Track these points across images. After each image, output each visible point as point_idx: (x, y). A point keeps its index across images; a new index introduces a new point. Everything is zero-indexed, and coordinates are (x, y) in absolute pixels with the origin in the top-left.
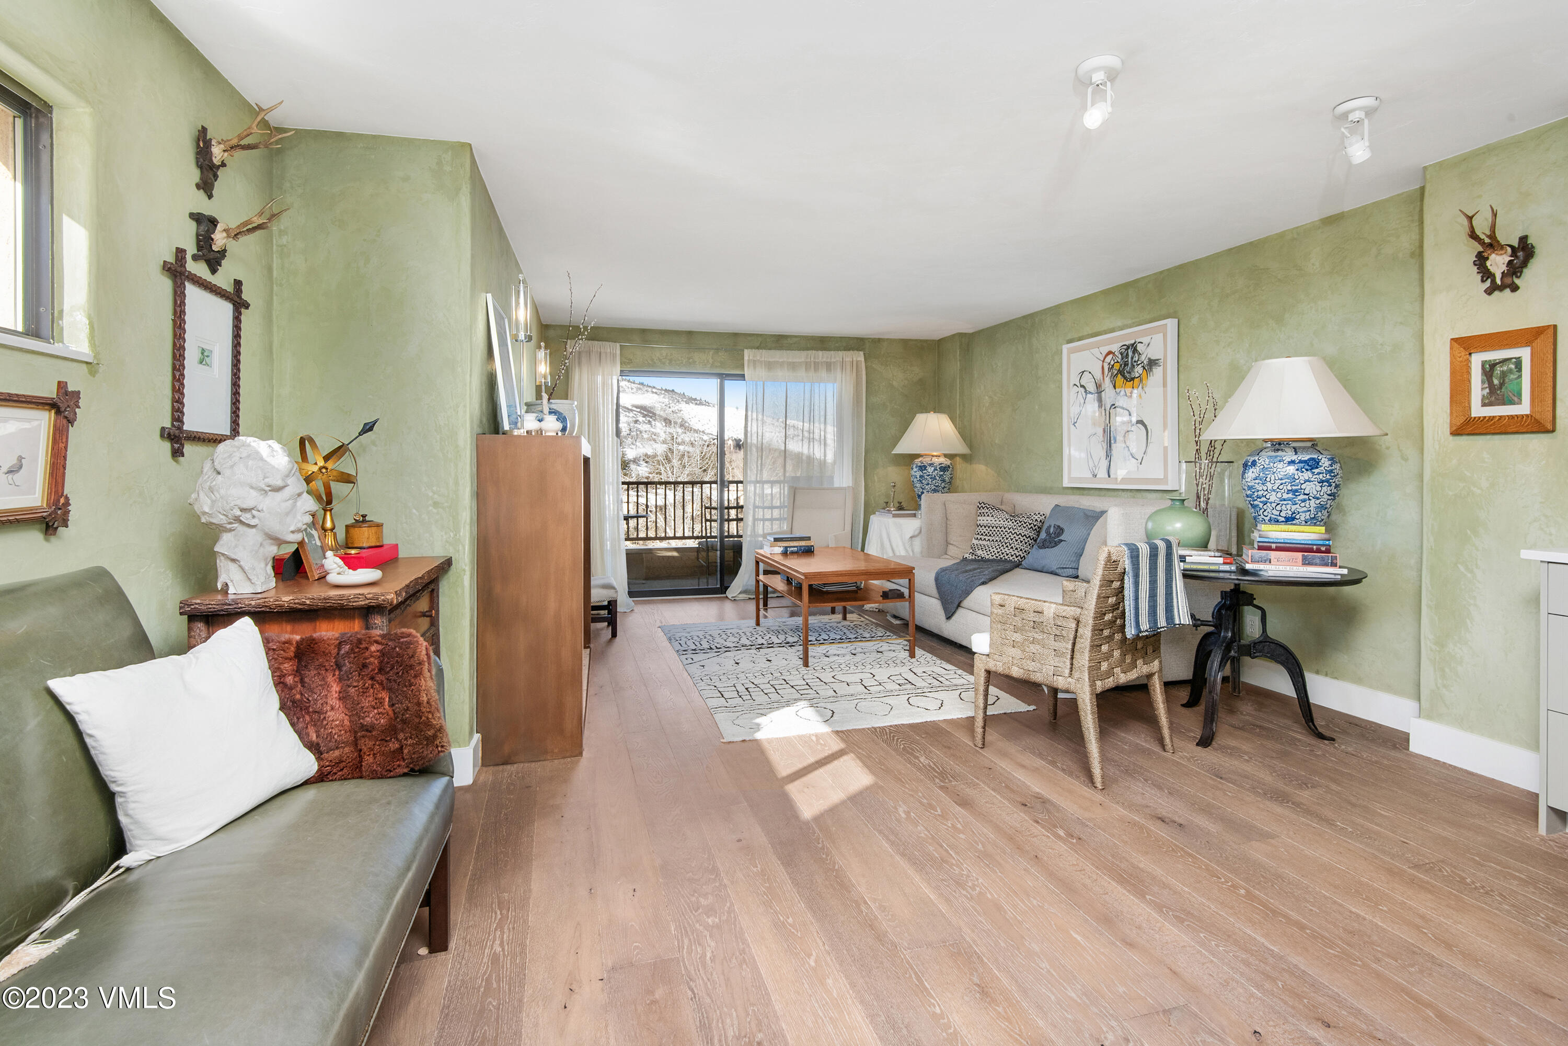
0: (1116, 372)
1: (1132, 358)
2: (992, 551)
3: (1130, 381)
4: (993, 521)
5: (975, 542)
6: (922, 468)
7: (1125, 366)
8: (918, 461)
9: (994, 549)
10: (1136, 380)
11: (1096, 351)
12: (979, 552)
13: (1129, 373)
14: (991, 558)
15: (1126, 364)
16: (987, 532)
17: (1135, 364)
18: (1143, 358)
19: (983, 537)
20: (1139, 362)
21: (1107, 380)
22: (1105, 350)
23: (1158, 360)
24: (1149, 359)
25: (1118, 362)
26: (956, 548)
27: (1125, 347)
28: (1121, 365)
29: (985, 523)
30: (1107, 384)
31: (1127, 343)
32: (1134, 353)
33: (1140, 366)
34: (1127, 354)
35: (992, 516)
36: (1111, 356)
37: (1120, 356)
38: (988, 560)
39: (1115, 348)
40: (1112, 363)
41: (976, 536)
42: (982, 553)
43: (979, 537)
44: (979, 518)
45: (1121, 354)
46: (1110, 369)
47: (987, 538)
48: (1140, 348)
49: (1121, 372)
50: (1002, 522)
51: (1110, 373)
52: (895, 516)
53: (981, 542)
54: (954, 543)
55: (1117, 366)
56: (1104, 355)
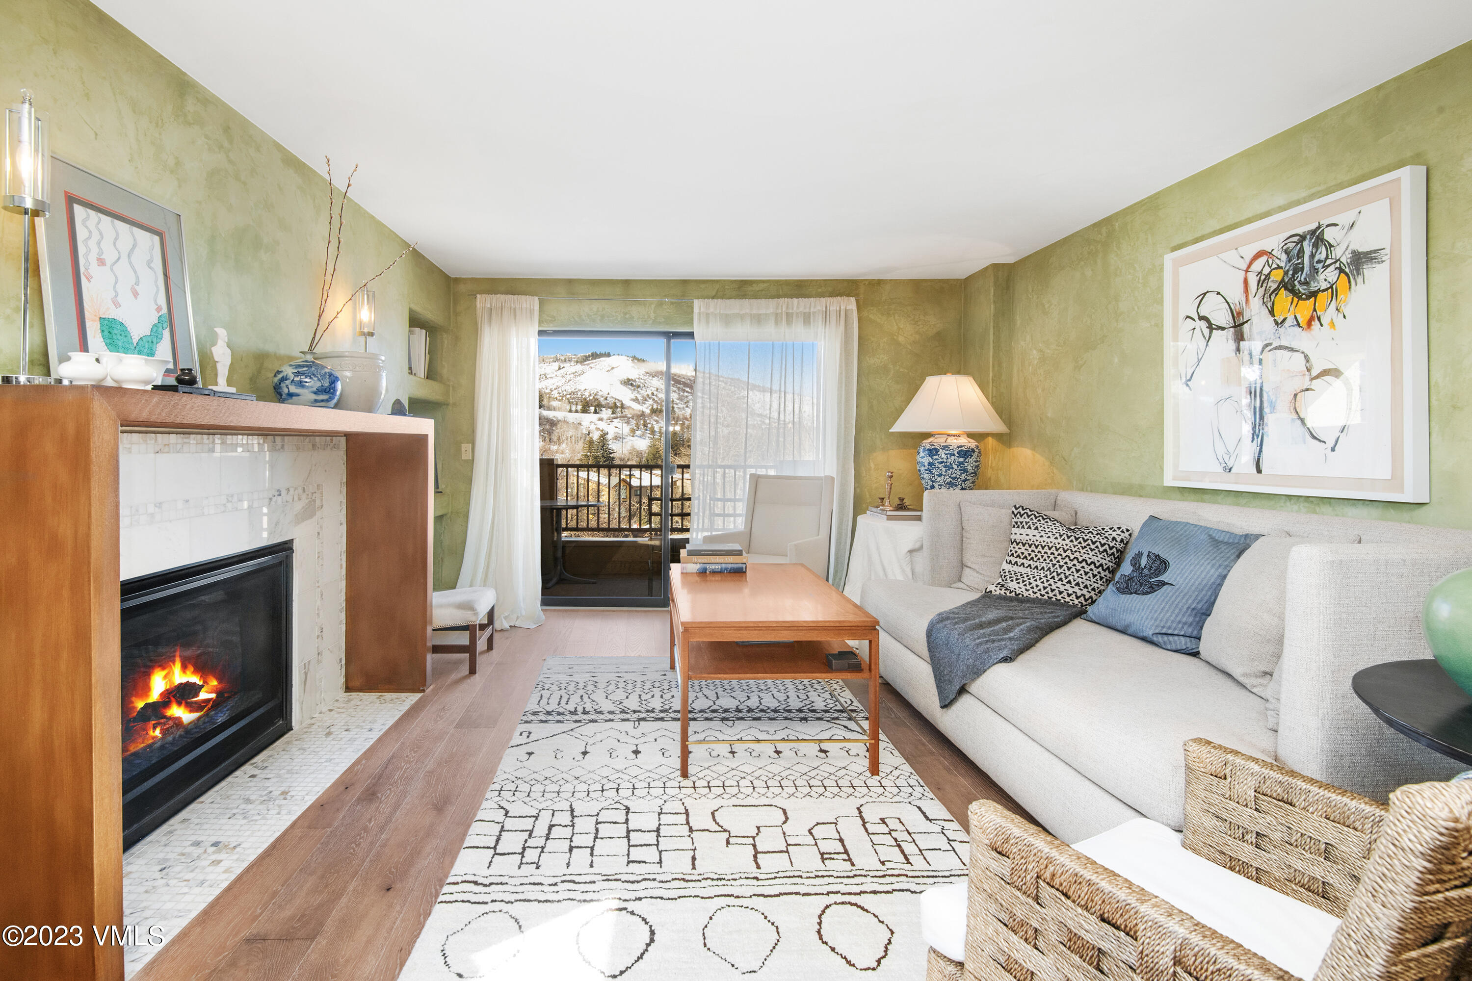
0: (1274, 286)
1: (1312, 256)
2: (1034, 584)
3: (1308, 298)
4: (1038, 537)
5: (1008, 567)
6: (933, 452)
7: (1296, 271)
8: (926, 443)
9: (1038, 583)
10: (1320, 295)
11: (1231, 256)
12: (1013, 585)
13: (1306, 283)
14: (1032, 596)
15: (1298, 269)
16: (1026, 553)
17: (1320, 265)
18: (1338, 252)
19: (1020, 561)
20: (1329, 262)
21: (1256, 303)
22: (1249, 251)
23: (1375, 251)
24: (1353, 252)
25: (1279, 267)
26: (975, 574)
27: (1296, 239)
28: (1286, 273)
29: (1024, 538)
30: (1256, 311)
31: (1300, 231)
32: (1316, 246)
33: (1332, 268)
34: (1301, 252)
35: (1036, 528)
36: (1263, 259)
37: (1284, 257)
38: (1027, 600)
39: (1274, 243)
40: (1267, 270)
41: (1009, 559)
42: (1017, 586)
43: (1014, 560)
44: (1014, 530)
45: (1287, 252)
46: (1260, 283)
47: (1026, 563)
48: (1329, 235)
49: (1287, 286)
50: (1052, 539)
51: (1261, 290)
52: (890, 518)
53: (1016, 568)
54: (973, 566)
55: (1277, 275)
56: (1248, 260)
